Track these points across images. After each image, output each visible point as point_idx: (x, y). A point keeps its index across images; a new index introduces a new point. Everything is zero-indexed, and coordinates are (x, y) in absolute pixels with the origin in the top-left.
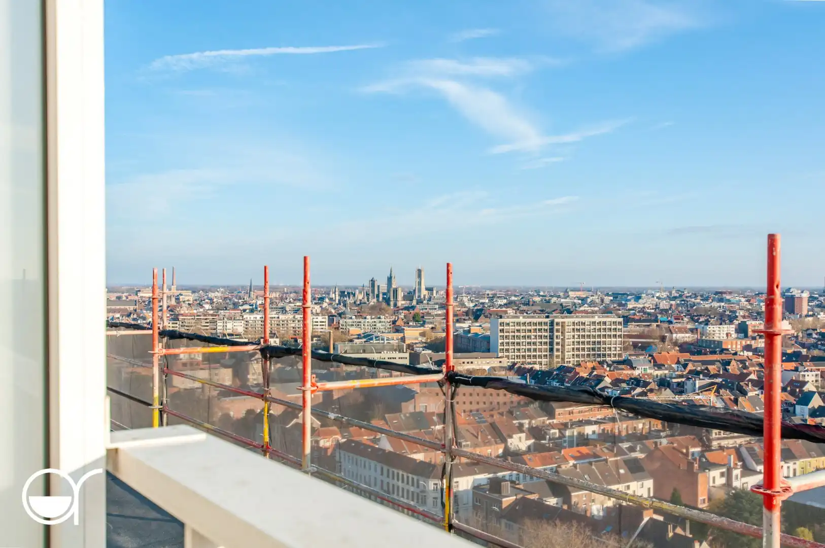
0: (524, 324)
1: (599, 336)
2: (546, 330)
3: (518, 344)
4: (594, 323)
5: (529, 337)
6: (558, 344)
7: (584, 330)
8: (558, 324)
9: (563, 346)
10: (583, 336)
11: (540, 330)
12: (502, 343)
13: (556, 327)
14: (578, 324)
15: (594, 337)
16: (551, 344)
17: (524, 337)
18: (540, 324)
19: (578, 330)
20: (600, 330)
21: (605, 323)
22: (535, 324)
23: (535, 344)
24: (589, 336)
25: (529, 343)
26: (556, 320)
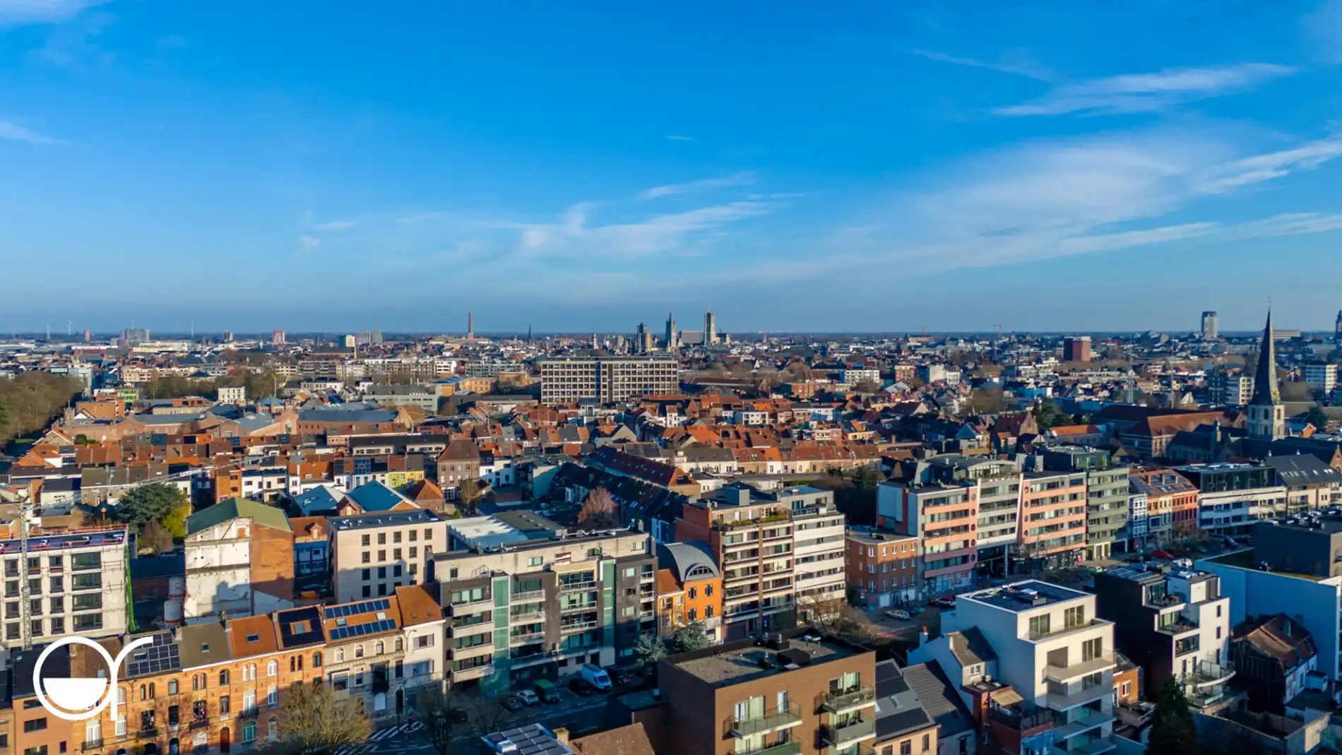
0: (569, 366)
1: (652, 379)
2: (592, 373)
3: (563, 386)
4: (646, 366)
5: (575, 380)
6: (605, 386)
7: (634, 372)
8: (605, 366)
9: (611, 389)
10: (634, 379)
11: (587, 373)
12: (545, 387)
13: (602, 370)
14: (628, 366)
15: (646, 379)
16: (598, 386)
17: (569, 380)
18: (587, 366)
19: (628, 373)
20: (652, 373)
21: (658, 366)
22: (581, 366)
23: (581, 386)
24: (640, 379)
25: (575, 386)
26: (603, 362)
